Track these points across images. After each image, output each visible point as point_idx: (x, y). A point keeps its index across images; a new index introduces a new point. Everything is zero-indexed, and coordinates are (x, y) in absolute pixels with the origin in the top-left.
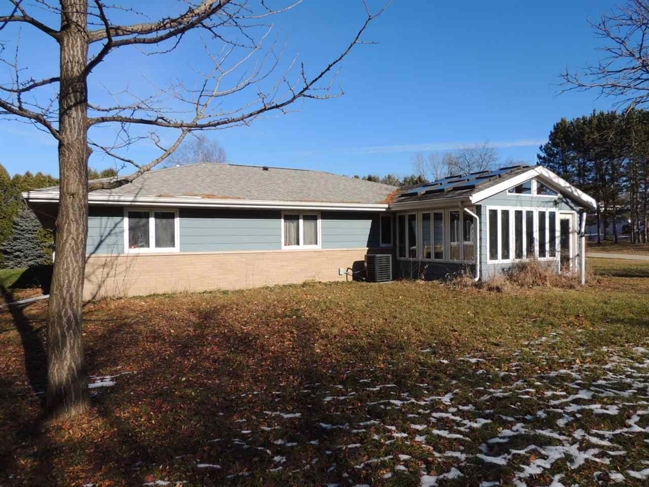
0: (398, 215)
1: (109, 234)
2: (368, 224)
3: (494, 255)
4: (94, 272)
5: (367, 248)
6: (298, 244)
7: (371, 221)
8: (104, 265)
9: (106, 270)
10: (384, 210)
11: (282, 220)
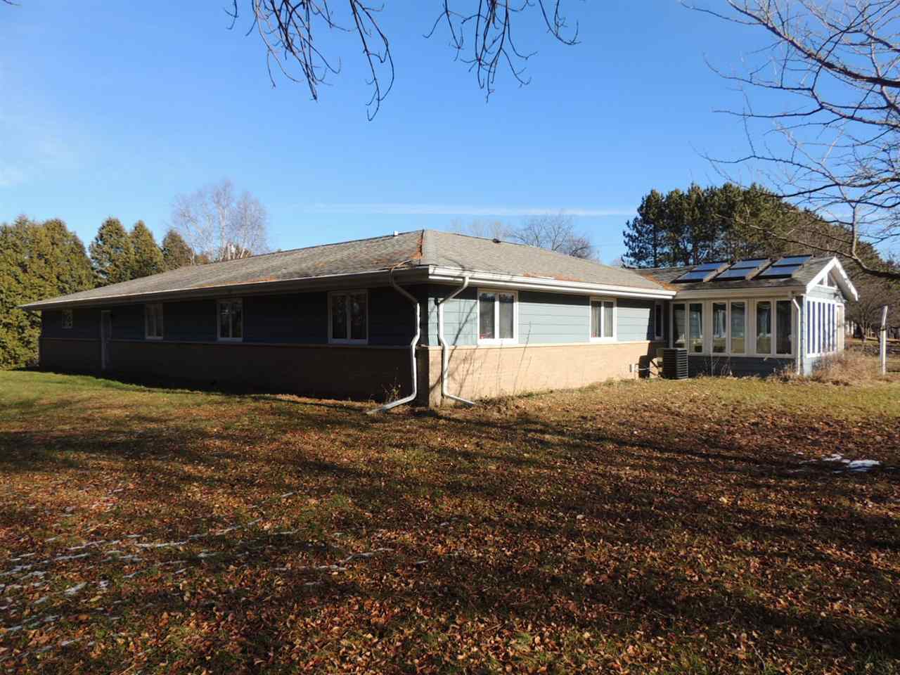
0: (672, 303)
1: (466, 321)
2: (645, 313)
3: (809, 352)
4: (457, 368)
5: (649, 342)
6: (599, 335)
7: (649, 310)
8: (465, 360)
9: (467, 366)
10: (671, 297)
11: (590, 307)
